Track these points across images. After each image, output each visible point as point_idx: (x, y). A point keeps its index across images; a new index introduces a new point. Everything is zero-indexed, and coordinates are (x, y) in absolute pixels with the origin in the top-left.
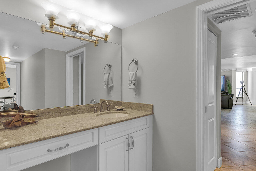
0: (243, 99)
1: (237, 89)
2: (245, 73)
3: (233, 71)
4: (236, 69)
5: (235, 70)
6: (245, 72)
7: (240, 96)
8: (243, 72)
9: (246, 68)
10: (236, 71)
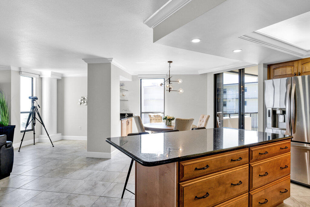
0: (34, 134)
1: (21, 113)
2: (38, 80)
3: (12, 73)
4: (20, 68)
5: (17, 70)
6: (36, 78)
7: (30, 127)
8: (34, 79)
9: (38, 70)
10: (20, 72)
